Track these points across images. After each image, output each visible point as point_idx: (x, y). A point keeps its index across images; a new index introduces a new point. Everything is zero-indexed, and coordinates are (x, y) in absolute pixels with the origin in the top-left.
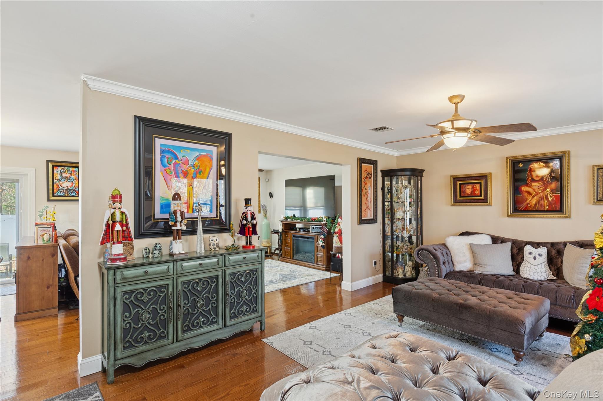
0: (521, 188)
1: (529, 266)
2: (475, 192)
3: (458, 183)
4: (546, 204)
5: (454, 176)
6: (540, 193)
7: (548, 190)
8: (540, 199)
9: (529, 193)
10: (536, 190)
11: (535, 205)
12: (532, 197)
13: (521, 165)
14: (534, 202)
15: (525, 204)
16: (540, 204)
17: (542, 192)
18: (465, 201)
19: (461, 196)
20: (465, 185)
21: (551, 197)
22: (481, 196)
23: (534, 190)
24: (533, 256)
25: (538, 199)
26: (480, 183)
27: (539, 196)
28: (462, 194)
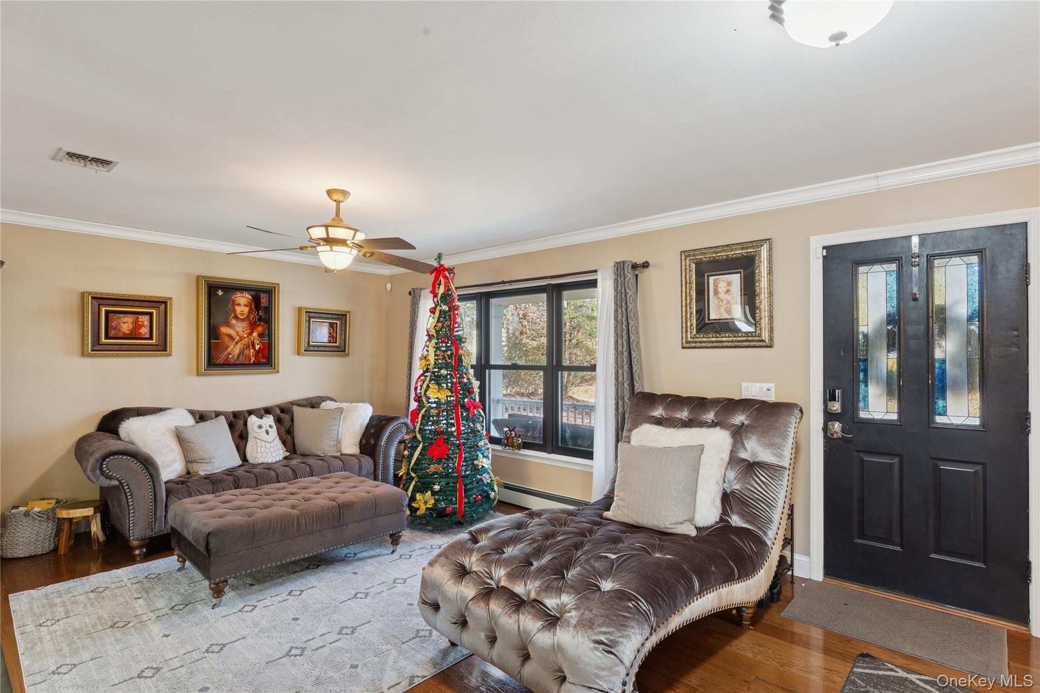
0: (219, 329)
1: (264, 445)
2: (141, 331)
3: (103, 309)
4: (251, 354)
5: (96, 293)
6: (245, 338)
7: (255, 334)
8: (245, 347)
9: (230, 336)
10: (240, 333)
11: (239, 356)
12: (234, 343)
13: (220, 293)
14: (237, 351)
15: (226, 353)
16: (245, 354)
17: (248, 336)
18: (117, 347)
19: (107, 337)
20: (118, 315)
21: (258, 344)
22: (151, 338)
23: (237, 333)
24: (264, 429)
25: (242, 346)
26: (151, 314)
27: (243, 342)
28: (112, 333)
